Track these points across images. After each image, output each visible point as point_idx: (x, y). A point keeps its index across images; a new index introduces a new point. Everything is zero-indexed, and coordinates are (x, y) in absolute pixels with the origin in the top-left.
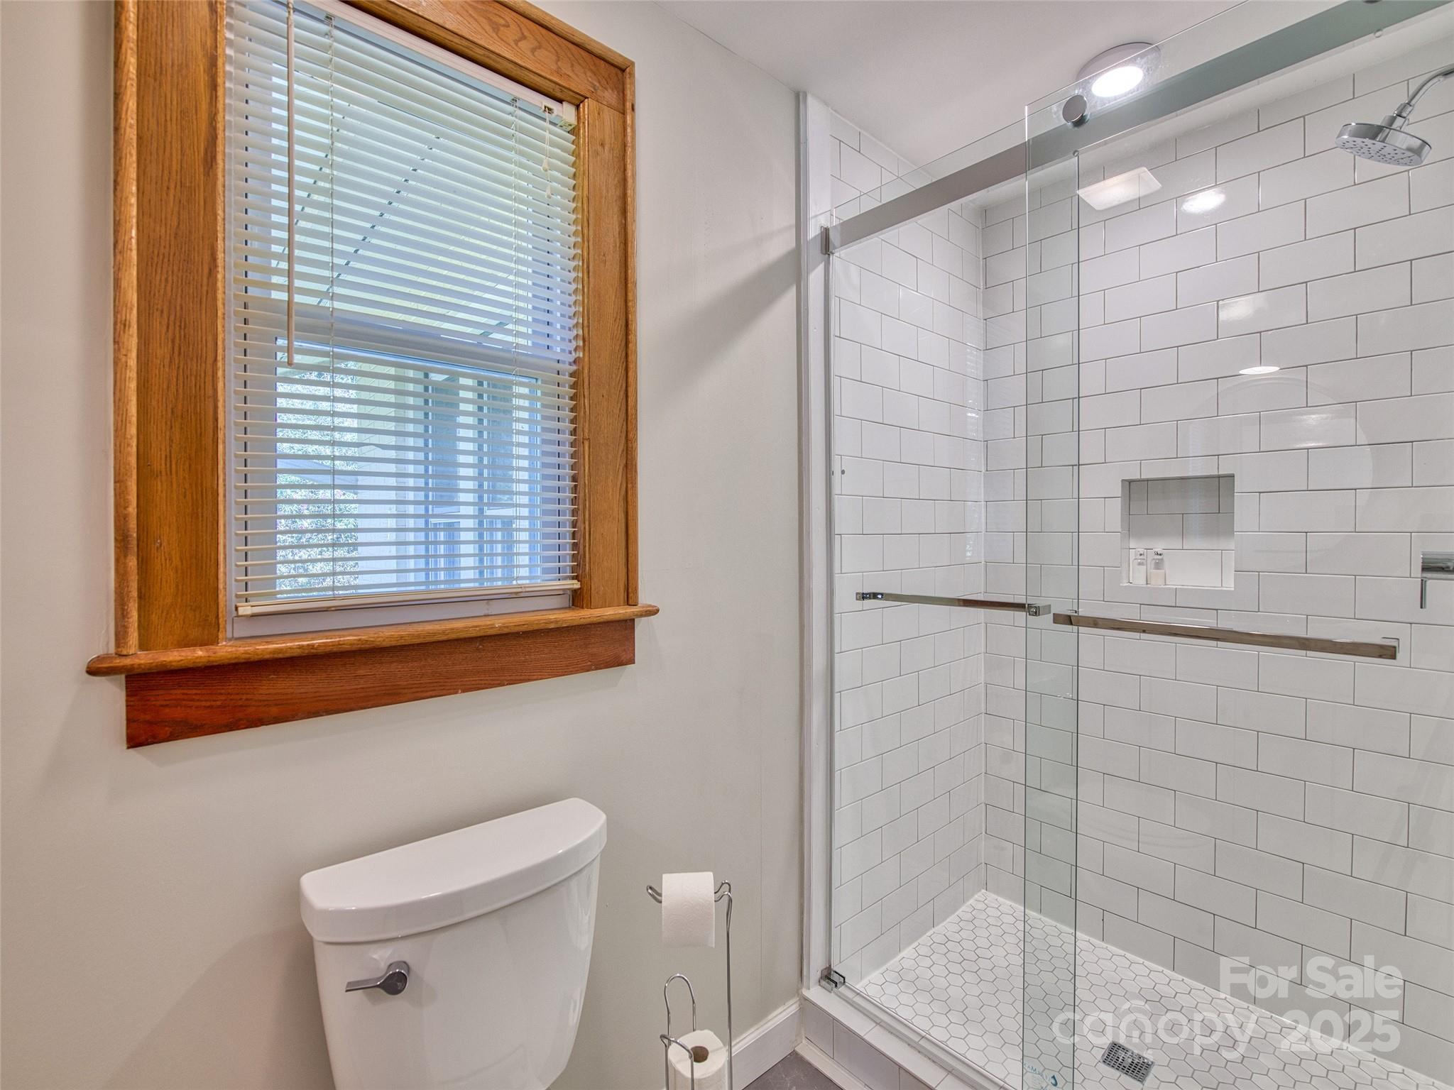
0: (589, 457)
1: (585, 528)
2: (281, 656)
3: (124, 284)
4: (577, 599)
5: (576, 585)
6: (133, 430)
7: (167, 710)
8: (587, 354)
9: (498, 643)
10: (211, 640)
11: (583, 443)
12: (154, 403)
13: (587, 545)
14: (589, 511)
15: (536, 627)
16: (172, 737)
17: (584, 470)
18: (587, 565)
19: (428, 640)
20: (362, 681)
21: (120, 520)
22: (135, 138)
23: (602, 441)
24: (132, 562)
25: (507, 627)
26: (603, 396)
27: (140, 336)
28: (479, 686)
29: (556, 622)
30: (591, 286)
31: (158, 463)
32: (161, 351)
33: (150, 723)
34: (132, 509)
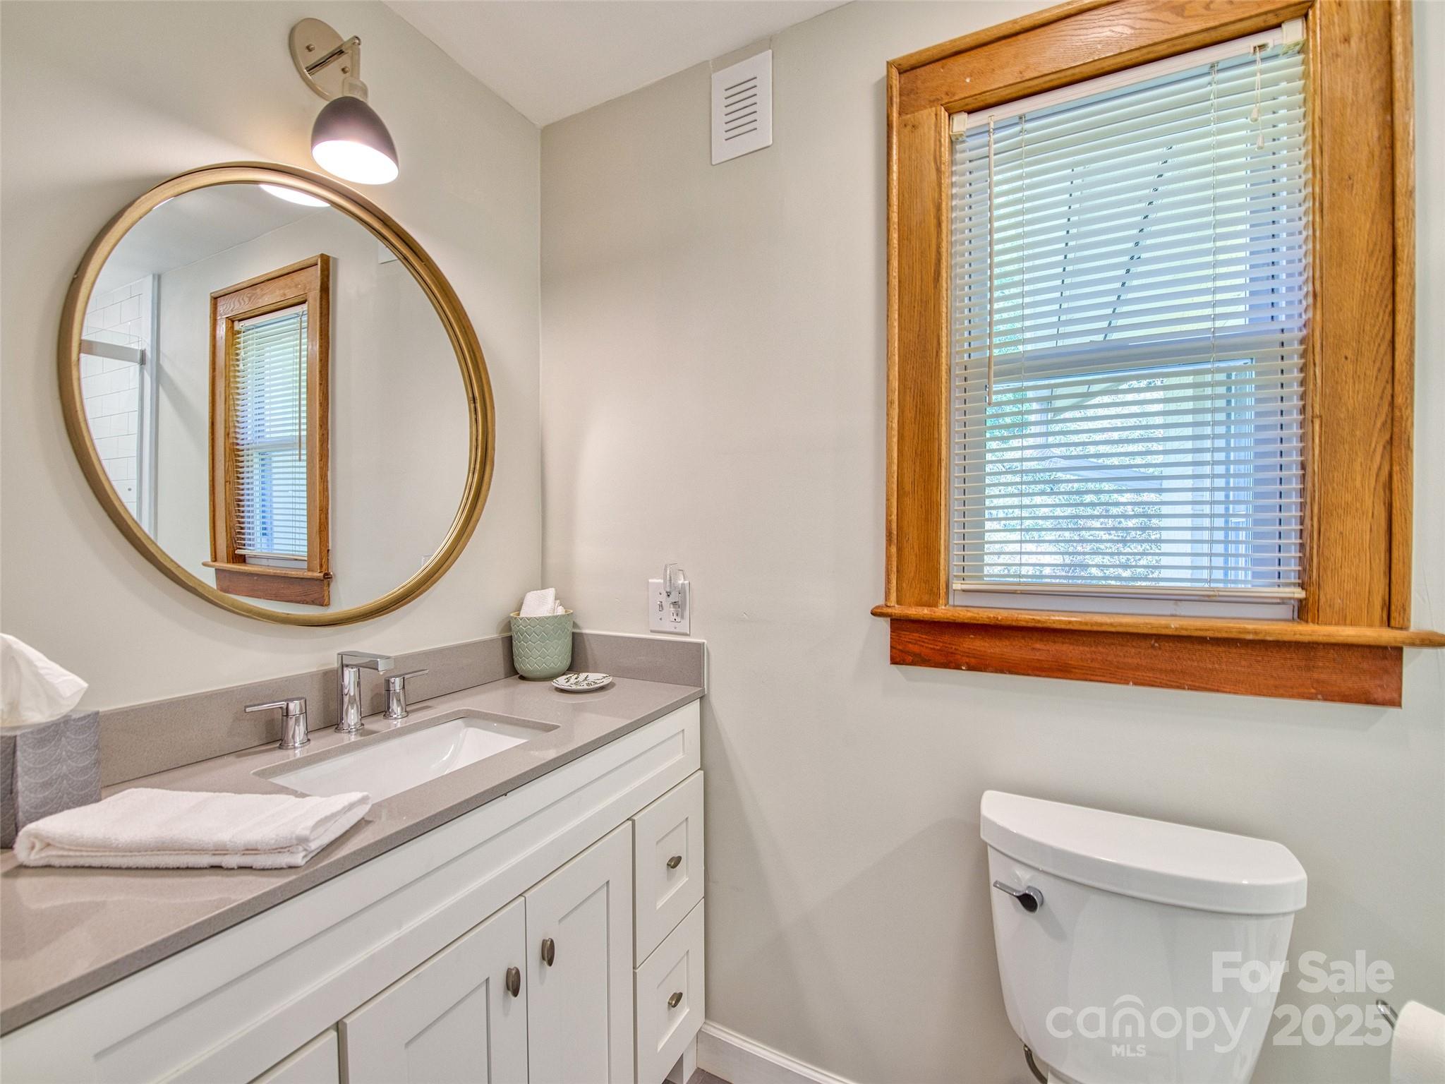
0: (1320, 437)
1: (1312, 526)
2: (975, 622)
3: (891, 378)
4: (1303, 610)
5: (1300, 594)
6: (895, 468)
7: (910, 645)
8: (1319, 313)
9: (1179, 645)
10: (934, 604)
11: (1312, 422)
12: (906, 448)
13: (1315, 547)
14: (1320, 504)
15: (1225, 635)
16: (913, 663)
17: (1314, 455)
18: (1315, 571)
19: (1095, 628)
20: (1038, 654)
21: (889, 522)
22: (897, 284)
23: (1342, 416)
24: (894, 550)
25: (1186, 630)
26: (1346, 358)
27: (899, 408)
28: (1153, 683)
29: (1256, 633)
30: (1326, 224)
31: (908, 487)
32: (909, 415)
33: (901, 651)
34: (894, 517)
